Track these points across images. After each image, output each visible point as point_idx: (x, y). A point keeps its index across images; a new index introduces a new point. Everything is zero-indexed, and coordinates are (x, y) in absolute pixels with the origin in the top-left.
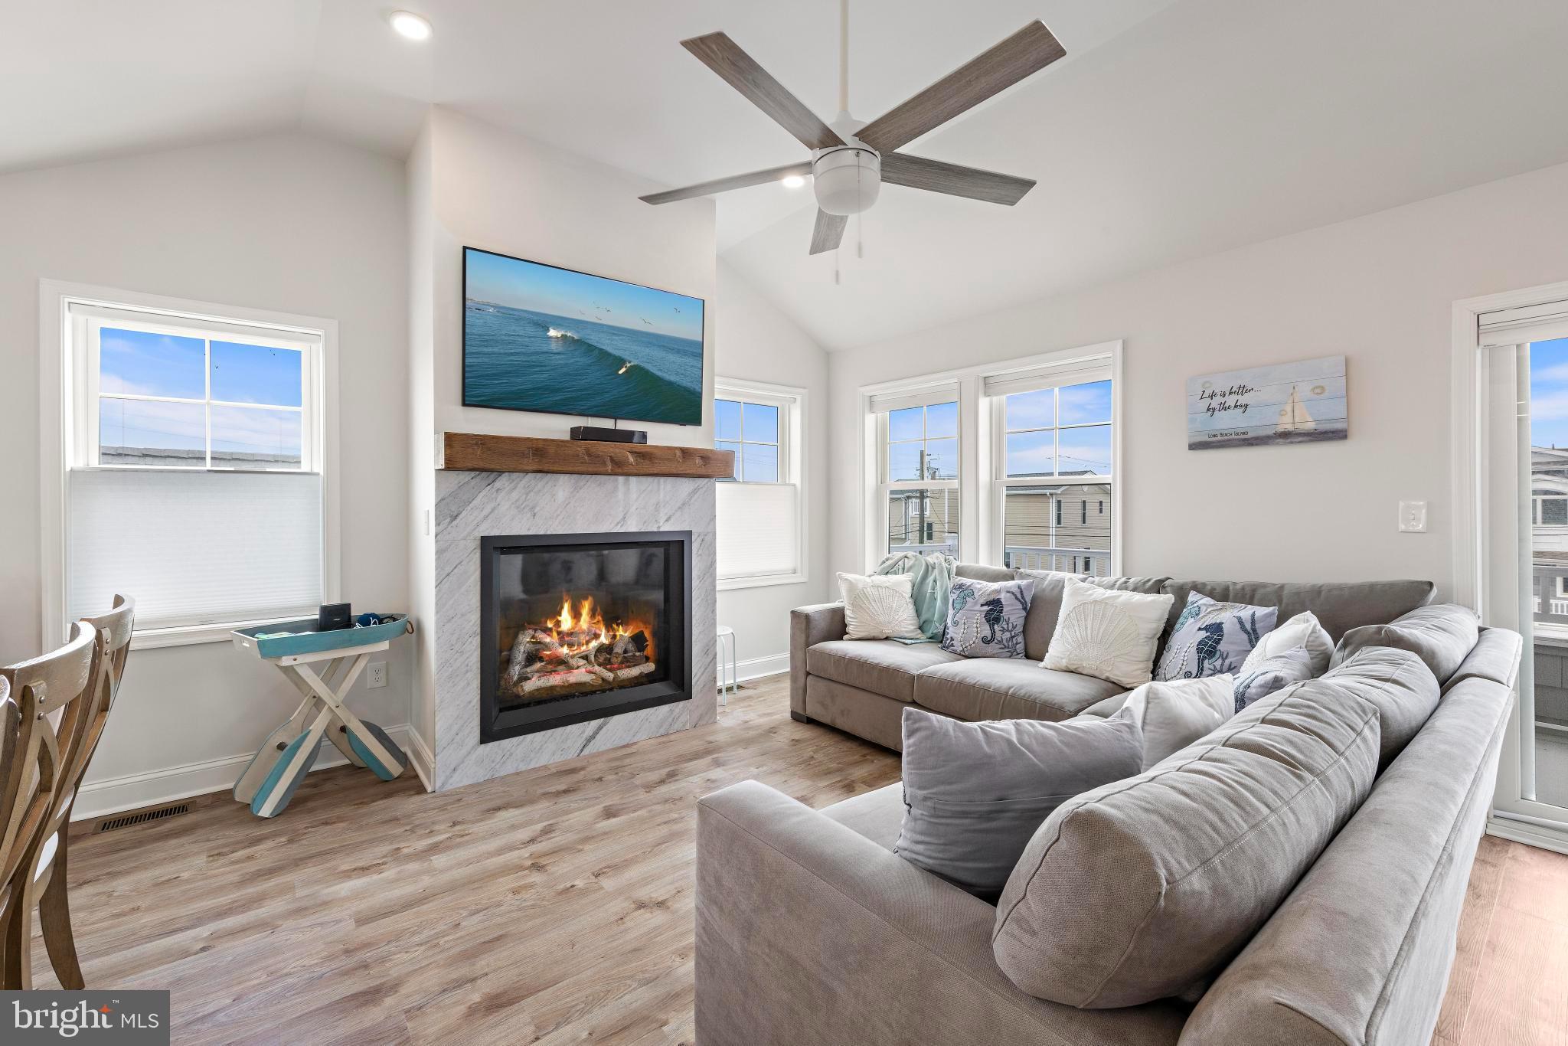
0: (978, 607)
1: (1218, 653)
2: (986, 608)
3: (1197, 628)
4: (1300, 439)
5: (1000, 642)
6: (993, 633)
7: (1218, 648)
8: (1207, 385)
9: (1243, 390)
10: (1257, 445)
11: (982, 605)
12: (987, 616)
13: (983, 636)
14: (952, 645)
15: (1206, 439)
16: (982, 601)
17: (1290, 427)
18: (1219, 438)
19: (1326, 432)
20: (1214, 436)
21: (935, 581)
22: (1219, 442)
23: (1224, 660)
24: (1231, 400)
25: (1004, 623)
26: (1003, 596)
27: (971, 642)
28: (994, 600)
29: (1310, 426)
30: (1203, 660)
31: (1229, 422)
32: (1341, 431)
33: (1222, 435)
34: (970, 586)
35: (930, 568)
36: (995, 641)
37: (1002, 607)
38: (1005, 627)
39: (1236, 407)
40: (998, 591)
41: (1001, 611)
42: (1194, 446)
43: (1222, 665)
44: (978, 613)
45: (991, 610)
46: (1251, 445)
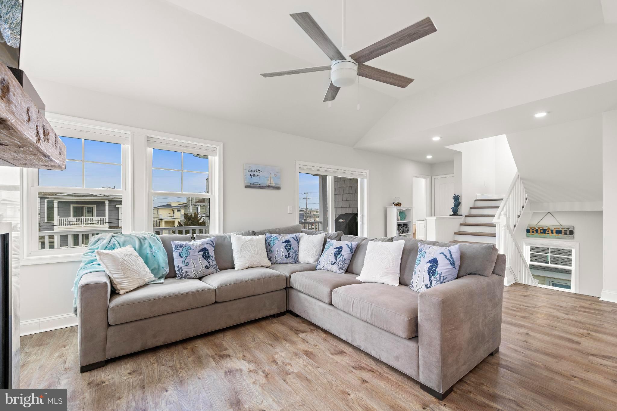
0: (197, 253)
1: (292, 248)
2: (201, 253)
3: (281, 243)
4: (272, 188)
5: (213, 266)
6: (209, 262)
7: (291, 246)
8: (250, 167)
9: (259, 171)
10: (263, 188)
11: (199, 252)
12: (203, 256)
13: (205, 266)
14: (188, 275)
15: (249, 185)
16: (198, 250)
17: (269, 185)
18: (253, 185)
19: (277, 187)
20: (252, 184)
21: (151, 247)
22: (253, 186)
23: (294, 249)
24: (256, 174)
25: (211, 258)
26: (206, 246)
27: (200, 270)
28: (203, 249)
29: (274, 185)
30: (289, 251)
31: (255, 180)
32: (278, 187)
33: (254, 184)
34: (186, 245)
35: (142, 240)
36: (211, 266)
37: (208, 251)
38: (212, 259)
39: (257, 176)
40: (202, 244)
41: (208, 253)
42: (247, 187)
43: (294, 251)
44: (199, 256)
45: (204, 253)
46: (261, 188)
